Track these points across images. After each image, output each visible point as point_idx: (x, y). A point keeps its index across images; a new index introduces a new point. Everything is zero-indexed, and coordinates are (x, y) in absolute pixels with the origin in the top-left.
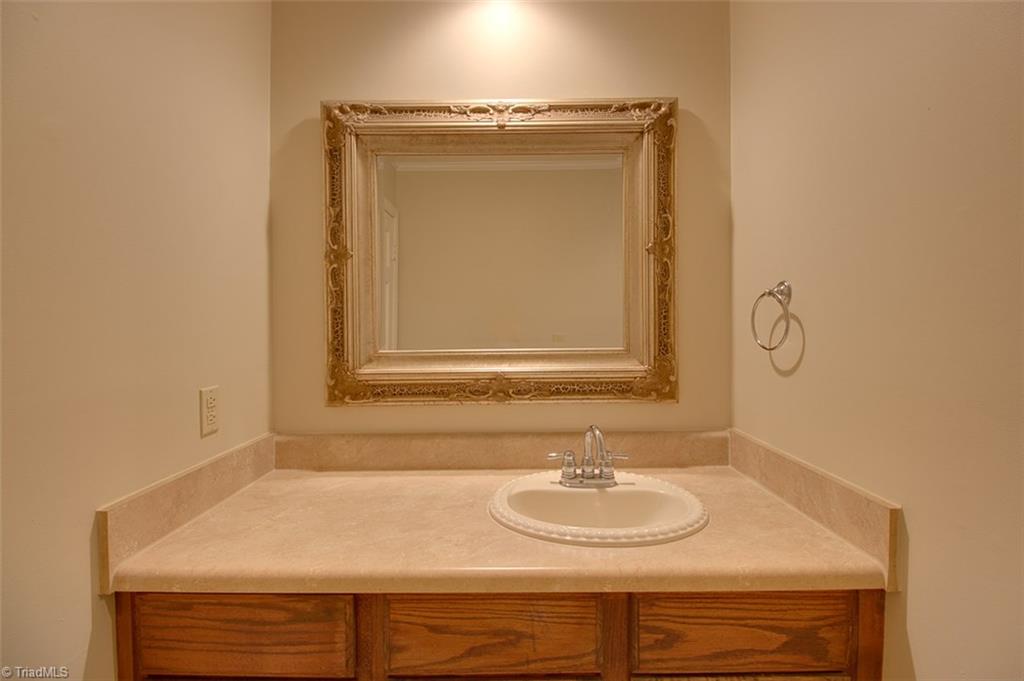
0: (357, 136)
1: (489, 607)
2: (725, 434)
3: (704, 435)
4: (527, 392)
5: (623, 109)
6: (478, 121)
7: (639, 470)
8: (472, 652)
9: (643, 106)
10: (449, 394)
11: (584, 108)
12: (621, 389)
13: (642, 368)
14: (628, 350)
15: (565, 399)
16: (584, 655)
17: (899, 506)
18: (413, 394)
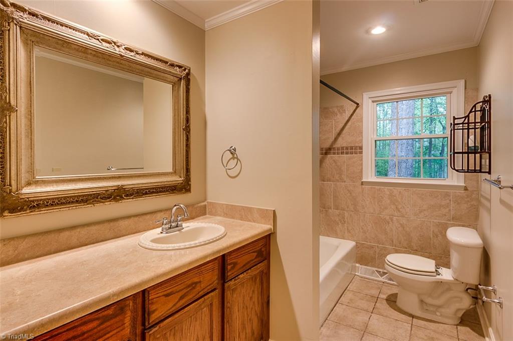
0: (21, 27)
1: (186, 276)
2: (205, 203)
3: (199, 205)
4: (131, 195)
5: (172, 65)
6: (107, 47)
7: (186, 222)
8: (181, 298)
9: (180, 67)
10: (87, 201)
11: (157, 59)
12: (172, 189)
13: (180, 179)
14: (175, 172)
15: (149, 196)
16: (214, 282)
17: (274, 209)
18: (62, 203)
